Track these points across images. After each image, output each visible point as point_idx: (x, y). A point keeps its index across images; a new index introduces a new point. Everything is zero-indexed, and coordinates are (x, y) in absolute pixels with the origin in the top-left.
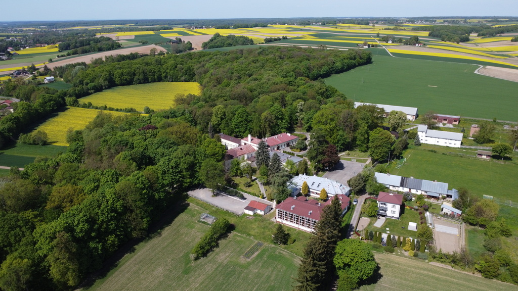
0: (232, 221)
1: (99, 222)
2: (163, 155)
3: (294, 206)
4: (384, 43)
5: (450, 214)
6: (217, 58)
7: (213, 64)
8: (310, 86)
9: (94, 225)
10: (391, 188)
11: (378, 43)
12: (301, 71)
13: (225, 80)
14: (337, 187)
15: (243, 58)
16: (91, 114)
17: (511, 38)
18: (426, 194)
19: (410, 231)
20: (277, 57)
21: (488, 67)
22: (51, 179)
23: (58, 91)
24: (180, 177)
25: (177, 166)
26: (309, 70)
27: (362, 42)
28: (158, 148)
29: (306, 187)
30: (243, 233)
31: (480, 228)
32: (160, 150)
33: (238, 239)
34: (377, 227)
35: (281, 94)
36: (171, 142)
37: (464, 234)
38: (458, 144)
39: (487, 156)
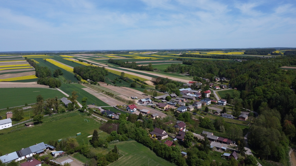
5: (60, 155)
18: (35, 153)
31: (76, 153)
38: (10, 125)
39: (32, 124)
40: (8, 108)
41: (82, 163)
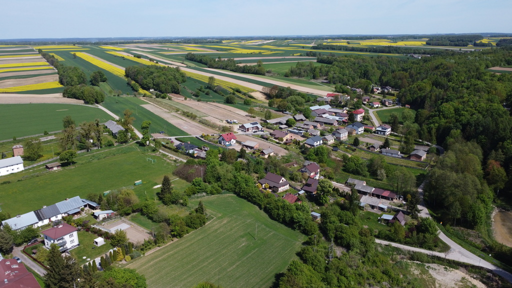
5: (108, 217)
18: (66, 215)
31: (134, 214)
38: (21, 168)
39: (58, 166)
40: (15, 139)
41: (146, 231)
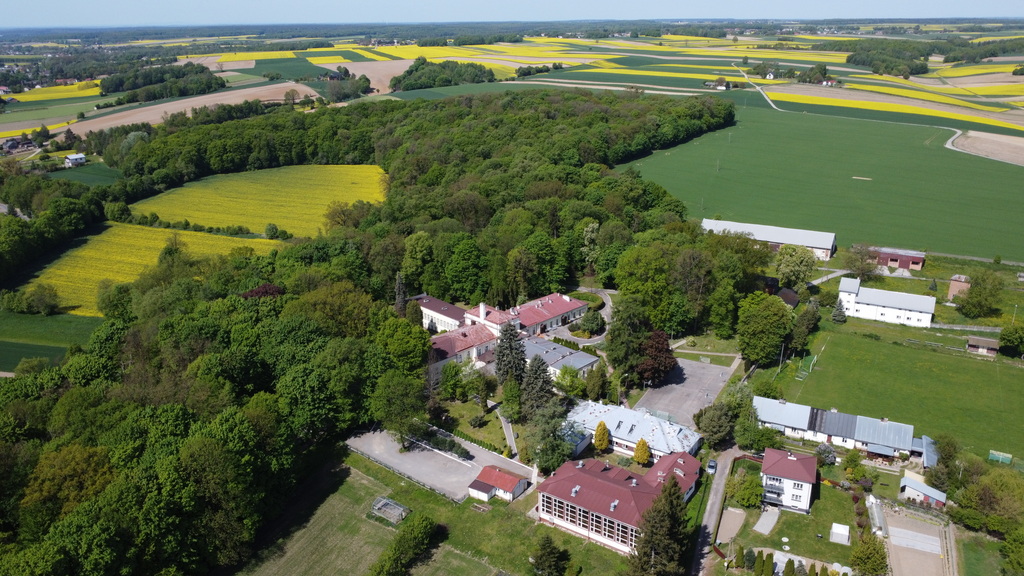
0: (442, 516)
1: (138, 541)
2: (293, 360)
3: (578, 488)
4: (759, 80)
5: (922, 503)
6: (418, 115)
7: (410, 128)
8: (609, 184)
9: (126, 550)
10: (788, 432)
11: (746, 79)
12: (591, 146)
13: (435, 166)
14: (673, 434)
15: (471, 116)
16: (156, 239)
17: (1012, 68)
18: (864, 447)
19: (836, 545)
20: (542, 115)
21: (972, 133)
22: (44, 423)
23: (88, 189)
24: (330, 410)
25: (323, 385)
26: (607, 142)
27: (715, 77)
28: (281, 342)
29: (606, 434)
30: (465, 547)
31: (988, 537)
32: (287, 348)
33: (455, 563)
34: (761, 535)
35: (550, 203)
36: (311, 327)
37: (954, 553)
38: (925, 321)
39: (990, 349)
